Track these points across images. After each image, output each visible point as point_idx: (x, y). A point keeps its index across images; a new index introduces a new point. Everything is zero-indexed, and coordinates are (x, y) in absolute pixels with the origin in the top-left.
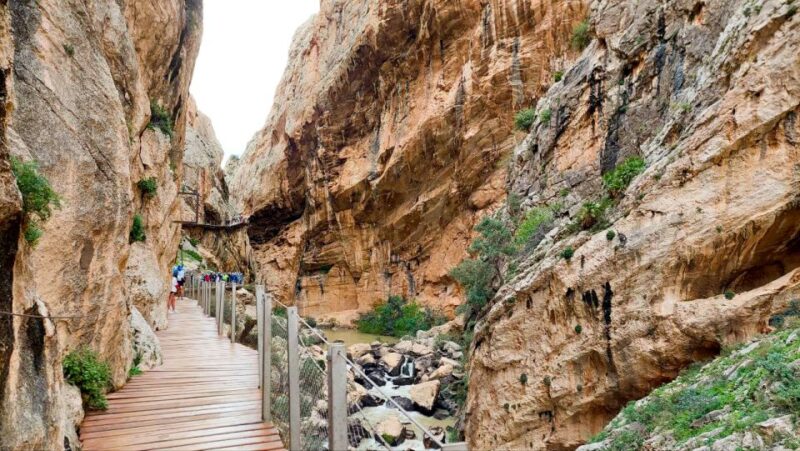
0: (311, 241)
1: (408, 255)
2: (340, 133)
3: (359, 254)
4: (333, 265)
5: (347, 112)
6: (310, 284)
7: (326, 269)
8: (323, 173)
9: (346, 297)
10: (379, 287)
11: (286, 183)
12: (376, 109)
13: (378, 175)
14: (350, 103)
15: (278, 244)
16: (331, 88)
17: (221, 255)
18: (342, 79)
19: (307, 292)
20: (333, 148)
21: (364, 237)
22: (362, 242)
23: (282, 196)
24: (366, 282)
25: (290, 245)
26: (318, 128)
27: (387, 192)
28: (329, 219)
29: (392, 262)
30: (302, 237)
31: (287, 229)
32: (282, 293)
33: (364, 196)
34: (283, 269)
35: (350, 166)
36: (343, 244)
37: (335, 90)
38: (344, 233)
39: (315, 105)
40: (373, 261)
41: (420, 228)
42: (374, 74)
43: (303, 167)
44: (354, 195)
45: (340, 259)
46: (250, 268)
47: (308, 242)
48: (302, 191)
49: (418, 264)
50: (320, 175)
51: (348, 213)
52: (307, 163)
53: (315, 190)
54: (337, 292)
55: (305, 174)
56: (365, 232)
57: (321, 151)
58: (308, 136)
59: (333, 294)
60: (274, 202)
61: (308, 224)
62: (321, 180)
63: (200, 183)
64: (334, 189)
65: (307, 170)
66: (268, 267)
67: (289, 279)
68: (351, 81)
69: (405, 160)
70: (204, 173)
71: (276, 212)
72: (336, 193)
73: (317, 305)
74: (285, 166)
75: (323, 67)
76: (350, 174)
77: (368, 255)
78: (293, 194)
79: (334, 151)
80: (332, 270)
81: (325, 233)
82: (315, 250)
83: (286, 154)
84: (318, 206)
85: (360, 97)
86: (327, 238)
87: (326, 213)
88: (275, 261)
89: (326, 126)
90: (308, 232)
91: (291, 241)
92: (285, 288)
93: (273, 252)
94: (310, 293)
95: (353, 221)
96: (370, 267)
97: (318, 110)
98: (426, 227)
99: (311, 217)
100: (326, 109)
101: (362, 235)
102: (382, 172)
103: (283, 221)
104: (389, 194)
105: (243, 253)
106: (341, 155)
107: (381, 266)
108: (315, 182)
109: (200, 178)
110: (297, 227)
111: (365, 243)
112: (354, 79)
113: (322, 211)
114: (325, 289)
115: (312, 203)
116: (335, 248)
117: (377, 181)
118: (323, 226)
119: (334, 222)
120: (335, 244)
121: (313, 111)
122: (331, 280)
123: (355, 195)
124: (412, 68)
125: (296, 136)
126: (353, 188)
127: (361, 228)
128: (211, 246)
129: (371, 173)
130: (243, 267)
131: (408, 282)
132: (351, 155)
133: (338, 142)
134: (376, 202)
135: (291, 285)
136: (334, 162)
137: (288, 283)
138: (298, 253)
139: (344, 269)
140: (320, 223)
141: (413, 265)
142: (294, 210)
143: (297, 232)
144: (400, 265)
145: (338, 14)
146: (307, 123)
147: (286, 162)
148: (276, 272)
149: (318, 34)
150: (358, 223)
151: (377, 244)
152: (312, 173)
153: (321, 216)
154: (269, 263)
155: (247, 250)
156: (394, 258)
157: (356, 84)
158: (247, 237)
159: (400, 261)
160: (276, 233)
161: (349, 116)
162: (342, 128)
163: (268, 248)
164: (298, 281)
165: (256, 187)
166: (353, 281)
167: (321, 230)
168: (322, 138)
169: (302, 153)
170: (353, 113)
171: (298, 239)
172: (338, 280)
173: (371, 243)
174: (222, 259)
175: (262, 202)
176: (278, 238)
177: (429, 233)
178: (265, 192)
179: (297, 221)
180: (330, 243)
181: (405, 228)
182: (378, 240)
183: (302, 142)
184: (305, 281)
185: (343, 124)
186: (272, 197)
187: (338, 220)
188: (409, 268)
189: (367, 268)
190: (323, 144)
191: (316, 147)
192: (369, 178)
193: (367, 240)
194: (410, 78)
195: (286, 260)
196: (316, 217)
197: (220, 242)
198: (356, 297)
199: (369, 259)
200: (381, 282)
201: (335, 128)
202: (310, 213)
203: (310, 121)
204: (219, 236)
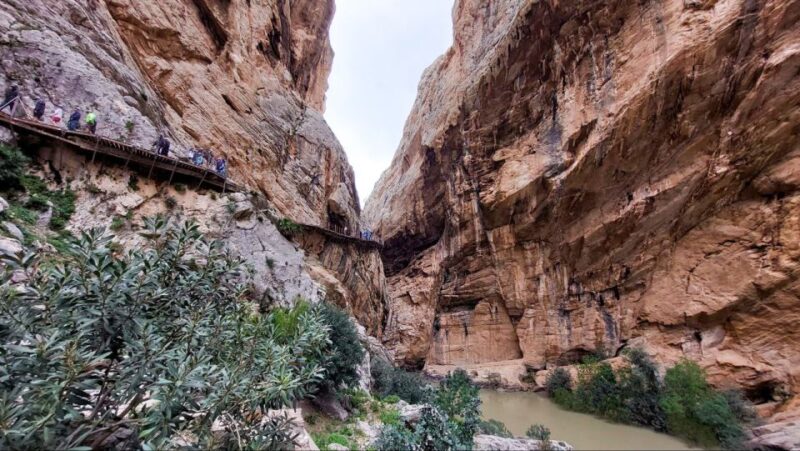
0: (451, 269)
1: (599, 284)
2: (491, 135)
3: (521, 283)
4: (481, 299)
5: (500, 108)
6: (450, 323)
7: (470, 304)
8: (470, 184)
9: (498, 341)
10: (551, 329)
11: (421, 203)
12: (545, 93)
13: (564, 168)
14: (506, 96)
15: (410, 276)
16: (484, 77)
17: (349, 282)
18: (499, 64)
19: (447, 332)
20: (481, 154)
21: (529, 261)
22: (526, 268)
23: (416, 220)
24: (531, 321)
25: (426, 275)
26: (464, 132)
27: (576, 191)
28: (478, 239)
29: (570, 294)
30: (441, 265)
31: (421, 257)
32: (418, 334)
33: (534, 203)
34: (417, 304)
35: (512, 166)
36: (496, 271)
37: (488, 80)
38: (499, 256)
39: (460, 104)
40: (541, 294)
41: (630, 242)
42: (547, 45)
43: (445, 181)
44: (518, 202)
45: (492, 290)
46: (383, 302)
47: (447, 271)
48: (442, 211)
49: (617, 296)
50: (467, 187)
51: (506, 230)
52: (448, 176)
53: (460, 205)
54: (486, 333)
55: (446, 189)
56: (529, 254)
57: (467, 158)
58: (452, 143)
59: (480, 336)
60: (406, 228)
61: (448, 249)
62: (467, 193)
63: (322, 167)
64: (489, 198)
65: (449, 184)
66: (399, 302)
67: (426, 317)
68: (511, 64)
69: (618, 135)
70: (330, 155)
71: (406, 241)
72: (492, 203)
73: (461, 350)
74: (420, 185)
75: (469, 64)
76: (514, 175)
77: (534, 286)
78: (429, 216)
79: (483, 157)
80: (479, 306)
81: (471, 258)
82: (456, 280)
83: (422, 170)
84: (463, 225)
85: (519, 85)
86: (474, 265)
87: (474, 232)
88: (408, 294)
89: (473, 129)
90: (448, 258)
91: (426, 271)
92: (422, 328)
93: (405, 285)
94: (450, 333)
95: (512, 241)
96: (537, 301)
97: (464, 111)
98: (642, 240)
99: (453, 241)
100: (474, 108)
101: (525, 258)
102: (572, 162)
103: (414, 249)
104: (578, 194)
105: (376, 282)
106: (497, 157)
107: (553, 300)
108: (460, 196)
109: (323, 160)
110: (434, 254)
111: (531, 269)
112: (515, 61)
113: (468, 231)
114: (470, 329)
115: (455, 221)
116: (484, 276)
117: (564, 175)
118: (469, 249)
119: (485, 243)
120: (485, 272)
121: (459, 112)
122: (477, 318)
123: (520, 202)
124: (614, 15)
125: (437, 144)
126: (519, 192)
127: (524, 249)
128: (335, 267)
129: (551, 167)
130: (376, 301)
131: (603, 324)
132: (510, 155)
133: (489, 146)
134: (555, 209)
135: (429, 324)
136: (485, 169)
137: (424, 320)
138: (436, 285)
139: (495, 304)
140: (466, 246)
141: (608, 298)
142: (428, 236)
143: (434, 261)
144: (584, 298)
145: (485, 10)
146: (451, 126)
147: (422, 180)
148: (410, 308)
149: (462, 33)
150: (520, 244)
151: (547, 271)
152: (456, 185)
153: (467, 236)
154: (400, 296)
155: (381, 279)
156: (574, 288)
157: (517, 67)
158: (381, 263)
159: (584, 293)
160: (406, 264)
161: (503, 112)
162: (495, 127)
163: (399, 280)
164: (437, 319)
165: (387, 215)
166: (508, 320)
167: (466, 255)
168: (469, 143)
169: (442, 165)
170: (509, 107)
171: (435, 267)
172: (487, 318)
173: (539, 268)
174: (350, 288)
175: (392, 229)
176: (410, 269)
177: (646, 248)
178: (396, 218)
179: (434, 247)
180: (476, 271)
181: (604, 243)
182: (549, 264)
183: (442, 151)
184: (444, 320)
185: (496, 122)
186: (404, 223)
187: (491, 239)
188: (602, 303)
189: (533, 302)
190: (469, 149)
191: (461, 154)
192: (548, 174)
193: (534, 265)
194: (609, 31)
195: (422, 293)
196: (461, 240)
197: (349, 262)
198: (517, 341)
199: (536, 291)
200: (554, 322)
201: (485, 129)
202: (451, 235)
203: (454, 124)
204: (347, 253)
